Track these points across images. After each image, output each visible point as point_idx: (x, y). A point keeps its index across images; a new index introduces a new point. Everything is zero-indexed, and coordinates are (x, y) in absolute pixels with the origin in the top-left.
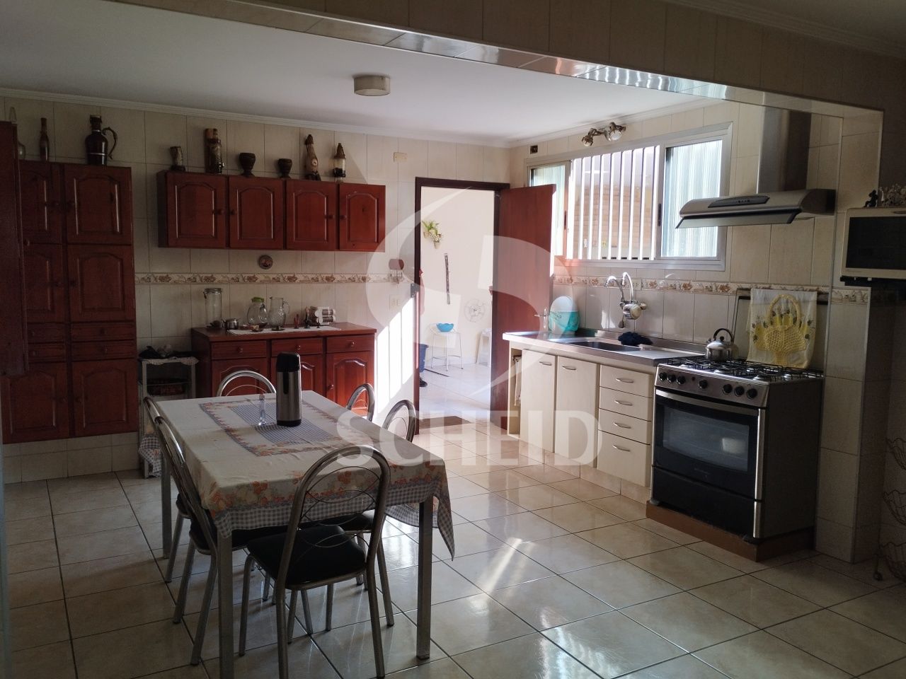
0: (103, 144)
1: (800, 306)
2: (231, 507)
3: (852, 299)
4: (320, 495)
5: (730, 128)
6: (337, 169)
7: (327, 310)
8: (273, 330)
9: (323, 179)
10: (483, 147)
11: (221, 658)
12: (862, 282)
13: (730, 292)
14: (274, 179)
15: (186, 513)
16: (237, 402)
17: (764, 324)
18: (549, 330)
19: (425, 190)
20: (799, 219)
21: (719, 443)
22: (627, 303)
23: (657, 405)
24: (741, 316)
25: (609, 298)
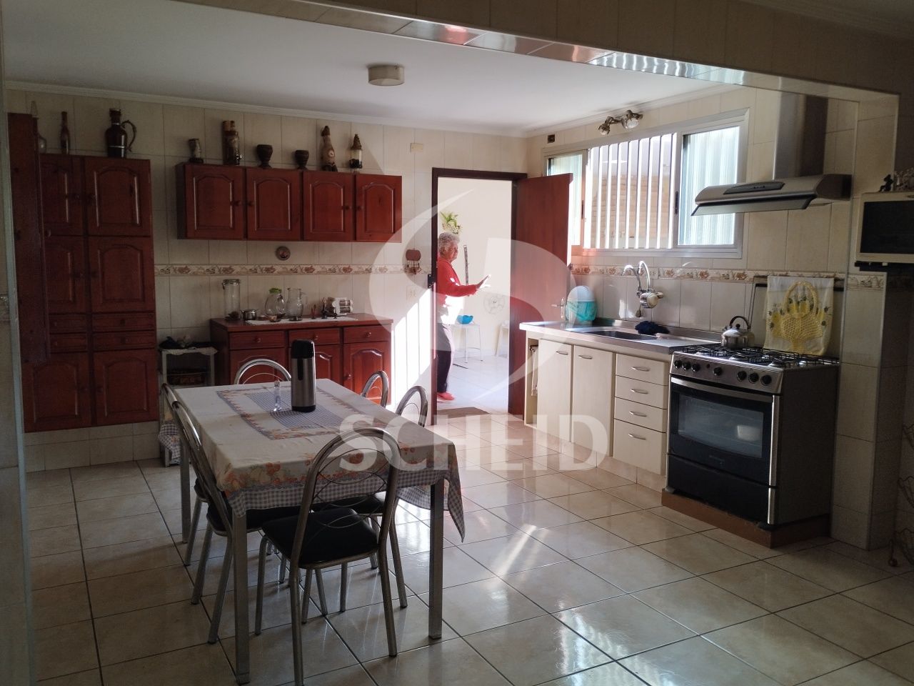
0: (123, 137)
1: (817, 292)
2: (246, 487)
3: (867, 285)
4: (332, 476)
5: (747, 114)
6: (353, 160)
7: (344, 301)
8: (290, 320)
9: (340, 170)
10: (499, 137)
11: (236, 636)
12: (876, 267)
13: (747, 279)
14: (292, 170)
15: (203, 497)
16: (254, 389)
17: (781, 311)
18: (567, 319)
19: (442, 181)
20: (815, 205)
21: (733, 430)
22: (643, 292)
23: (672, 393)
24: (756, 303)
25: (625, 287)
